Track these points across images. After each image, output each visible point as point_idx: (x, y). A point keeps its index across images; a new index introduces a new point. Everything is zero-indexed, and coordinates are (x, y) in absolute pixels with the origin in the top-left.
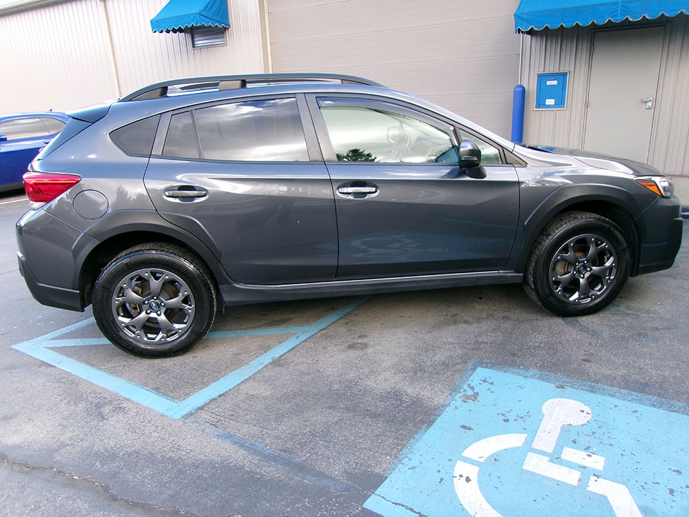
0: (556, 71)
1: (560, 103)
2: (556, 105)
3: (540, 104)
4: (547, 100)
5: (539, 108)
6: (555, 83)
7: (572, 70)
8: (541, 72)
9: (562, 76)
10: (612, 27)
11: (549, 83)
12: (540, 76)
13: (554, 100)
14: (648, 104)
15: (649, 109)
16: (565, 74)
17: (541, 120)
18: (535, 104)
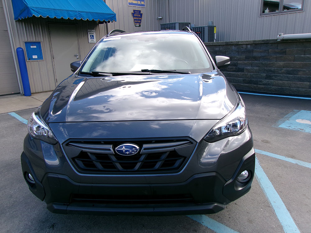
0: (34, 40)
1: (40, 57)
2: (39, 58)
3: (30, 58)
4: (33, 56)
5: (30, 60)
6: (35, 47)
7: (43, 41)
8: (26, 40)
9: (38, 44)
10: (55, 22)
11: (32, 47)
12: (26, 43)
13: (37, 56)
14: (78, 57)
15: (78, 59)
16: (39, 43)
17: (32, 67)
18: (27, 58)
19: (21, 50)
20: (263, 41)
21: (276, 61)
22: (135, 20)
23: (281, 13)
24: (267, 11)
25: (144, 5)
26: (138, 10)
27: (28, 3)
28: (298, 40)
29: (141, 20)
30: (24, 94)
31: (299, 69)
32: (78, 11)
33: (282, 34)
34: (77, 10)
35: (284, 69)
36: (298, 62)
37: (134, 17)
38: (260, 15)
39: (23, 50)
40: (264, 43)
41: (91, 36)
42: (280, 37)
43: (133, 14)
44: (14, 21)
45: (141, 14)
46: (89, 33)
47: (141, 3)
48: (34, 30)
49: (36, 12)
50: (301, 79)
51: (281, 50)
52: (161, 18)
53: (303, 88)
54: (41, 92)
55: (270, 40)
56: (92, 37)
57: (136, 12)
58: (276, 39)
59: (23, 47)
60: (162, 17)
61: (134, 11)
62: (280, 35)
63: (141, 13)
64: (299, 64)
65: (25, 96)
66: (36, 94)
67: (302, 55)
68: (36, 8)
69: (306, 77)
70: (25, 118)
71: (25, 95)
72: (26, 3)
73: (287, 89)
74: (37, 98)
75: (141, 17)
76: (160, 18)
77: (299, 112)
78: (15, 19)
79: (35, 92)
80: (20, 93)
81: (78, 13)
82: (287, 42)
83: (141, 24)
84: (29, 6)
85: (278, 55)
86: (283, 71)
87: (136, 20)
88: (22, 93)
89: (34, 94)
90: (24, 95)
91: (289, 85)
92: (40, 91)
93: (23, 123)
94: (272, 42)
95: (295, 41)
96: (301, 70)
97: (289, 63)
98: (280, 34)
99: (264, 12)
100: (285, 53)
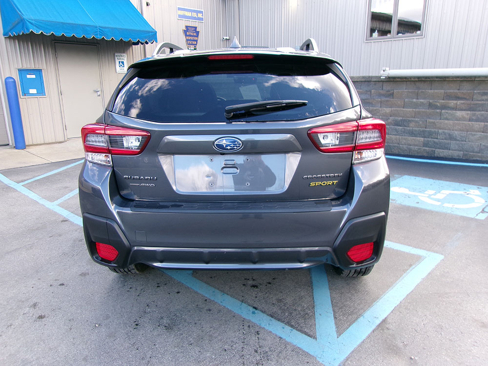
0: (33, 67)
1: (41, 92)
2: (38, 93)
3: (26, 93)
4: (30, 90)
5: (25, 95)
6: (34, 76)
7: (45, 68)
8: (20, 67)
9: (38, 72)
10: (65, 41)
11: (28, 76)
12: (20, 70)
13: (36, 90)
14: (99, 93)
15: (99, 96)
16: (40, 71)
17: (28, 105)
18: (21, 93)
19: (12, 80)
20: (363, 77)
21: (381, 107)
22: (187, 40)
23: (394, 38)
24: (375, 34)
25: (203, 18)
26: (193, 26)
27: (23, 13)
28: (408, 79)
29: (197, 41)
30: (14, 145)
31: (410, 119)
32: (100, 27)
33: (387, 69)
34: (97, 25)
35: (391, 118)
36: (409, 110)
37: (186, 35)
38: (366, 40)
39: (15, 82)
40: (365, 81)
41: (119, 62)
42: (384, 73)
43: (185, 32)
44: (3, 38)
45: (198, 33)
46: (116, 58)
47: (197, 15)
48: (32, 51)
49: (35, 26)
50: (412, 133)
51: (387, 91)
52: (228, 38)
53: (416, 146)
54: (41, 145)
55: (372, 77)
56: (121, 64)
57: (189, 28)
58: (380, 75)
59: (16, 76)
60: (230, 37)
61: (187, 27)
62: (384, 71)
63: (197, 30)
64: (410, 111)
65: (16, 149)
66: (33, 147)
67: (413, 99)
68: (35, 20)
69: (420, 130)
70: (12, 180)
71: (16, 147)
72: (21, 12)
73: (395, 146)
74: (35, 153)
75: (197, 36)
76: (226, 39)
77: (400, 179)
78: (4, 35)
79: (31, 143)
80: (8, 145)
81: (99, 29)
82: (395, 80)
83: (197, 47)
84: (25, 17)
85: (384, 99)
86: (389, 121)
87: (190, 40)
88: (13, 144)
89: (31, 147)
90: (14, 147)
91: (398, 141)
92: (39, 143)
93: (9, 187)
94: (375, 80)
95: (404, 80)
96: (413, 121)
97: (397, 110)
98: (384, 69)
99: (371, 35)
100: (392, 95)
